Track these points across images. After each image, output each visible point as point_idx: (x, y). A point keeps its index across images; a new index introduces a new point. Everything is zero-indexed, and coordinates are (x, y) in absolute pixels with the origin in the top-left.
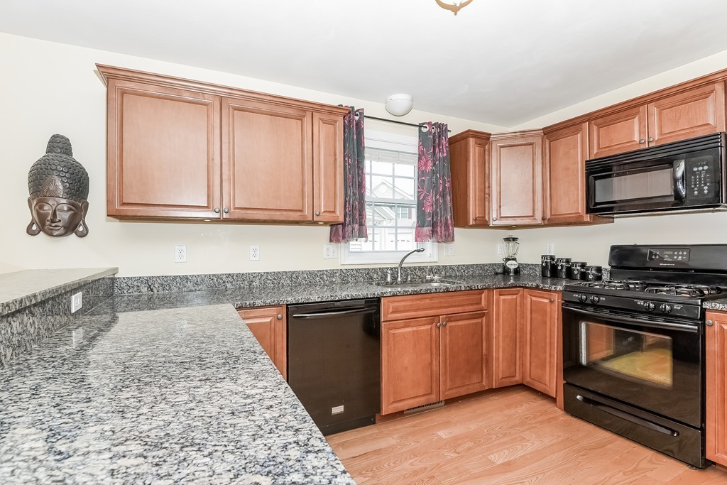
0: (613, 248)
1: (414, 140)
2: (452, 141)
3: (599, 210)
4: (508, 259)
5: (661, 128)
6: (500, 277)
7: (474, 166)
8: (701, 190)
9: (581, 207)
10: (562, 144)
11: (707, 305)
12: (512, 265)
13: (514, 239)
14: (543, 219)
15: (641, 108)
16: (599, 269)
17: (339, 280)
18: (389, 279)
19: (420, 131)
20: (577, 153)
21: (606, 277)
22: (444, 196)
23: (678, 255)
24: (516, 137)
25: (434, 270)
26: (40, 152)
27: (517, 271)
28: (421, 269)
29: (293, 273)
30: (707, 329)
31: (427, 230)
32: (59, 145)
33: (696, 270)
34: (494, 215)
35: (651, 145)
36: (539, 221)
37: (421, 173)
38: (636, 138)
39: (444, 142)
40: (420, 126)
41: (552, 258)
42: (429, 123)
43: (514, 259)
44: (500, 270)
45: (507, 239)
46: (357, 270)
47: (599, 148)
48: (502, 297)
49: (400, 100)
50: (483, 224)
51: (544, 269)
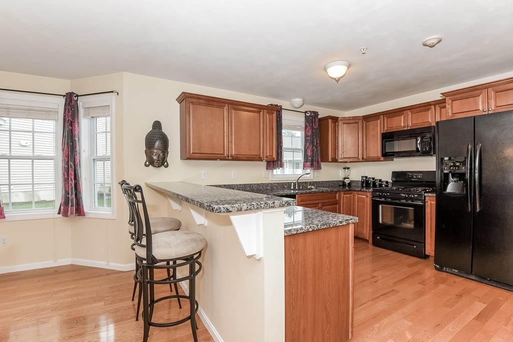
0: (393, 172)
1: (303, 119)
2: (321, 120)
3: (388, 155)
4: (345, 178)
5: (412, 121)
6: (341, 187)
7: (331, 133)
8: (426, 148)
9: (380, 154)
10: (371, 124)
11: (426, 194)
12: (347, 181)
13: (348, 168)
14: (363, 159)
15: (404, 112)
16: (387, 182)
17: (270, 188)
18: (292, 188)
19: (305, 115)
20: (378, 129)
21: (390, 186)
22: (317, 147)
23: (419, 175)
24: (350, 120)
25: (312, 183)
26: (150, 128)
27: (349, 184)
28: (306, 183)
29: (251, 184)
30: (426, 204)
31: (309, 164)
32: (157, 125)
33: (426, 182)
34: (340, 157)
35: (409, 128)
36: (361, 160)
37: (306, 136)
38: (402, 125)
39: (317, 120)
40: (306, 112)
41: (366, 177)
42: (310, 111)
43: (348, 178)
44: (341, 184)
45: (345, 168)
46: (278, 183)
47: (387, 127)
48: (345, 195)
49: (298, 101)
50: (335, 160)
51: (363, 182)
